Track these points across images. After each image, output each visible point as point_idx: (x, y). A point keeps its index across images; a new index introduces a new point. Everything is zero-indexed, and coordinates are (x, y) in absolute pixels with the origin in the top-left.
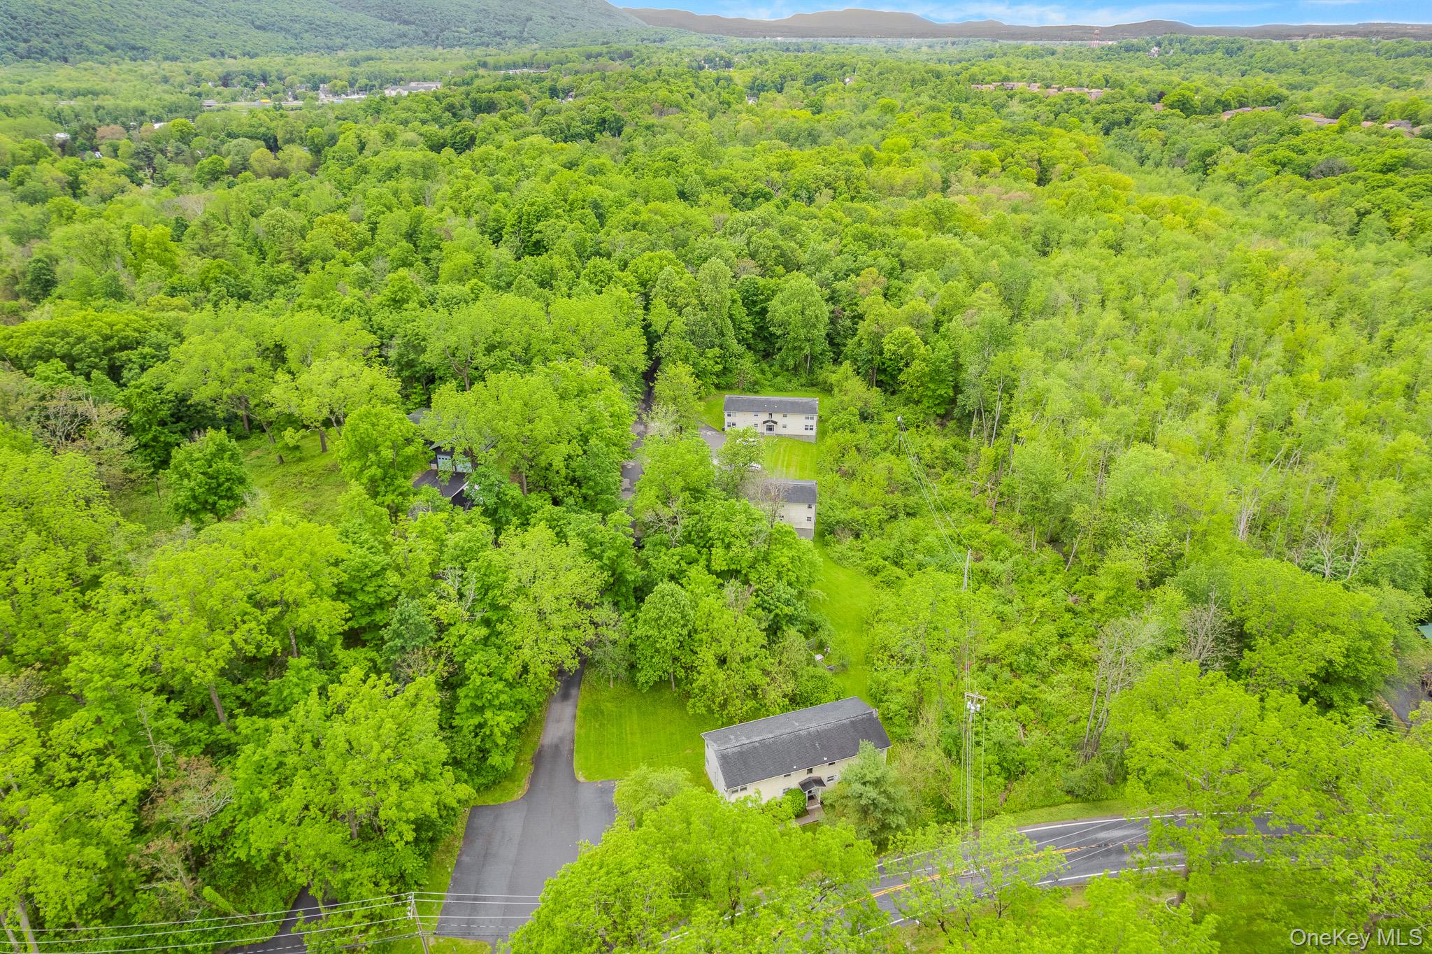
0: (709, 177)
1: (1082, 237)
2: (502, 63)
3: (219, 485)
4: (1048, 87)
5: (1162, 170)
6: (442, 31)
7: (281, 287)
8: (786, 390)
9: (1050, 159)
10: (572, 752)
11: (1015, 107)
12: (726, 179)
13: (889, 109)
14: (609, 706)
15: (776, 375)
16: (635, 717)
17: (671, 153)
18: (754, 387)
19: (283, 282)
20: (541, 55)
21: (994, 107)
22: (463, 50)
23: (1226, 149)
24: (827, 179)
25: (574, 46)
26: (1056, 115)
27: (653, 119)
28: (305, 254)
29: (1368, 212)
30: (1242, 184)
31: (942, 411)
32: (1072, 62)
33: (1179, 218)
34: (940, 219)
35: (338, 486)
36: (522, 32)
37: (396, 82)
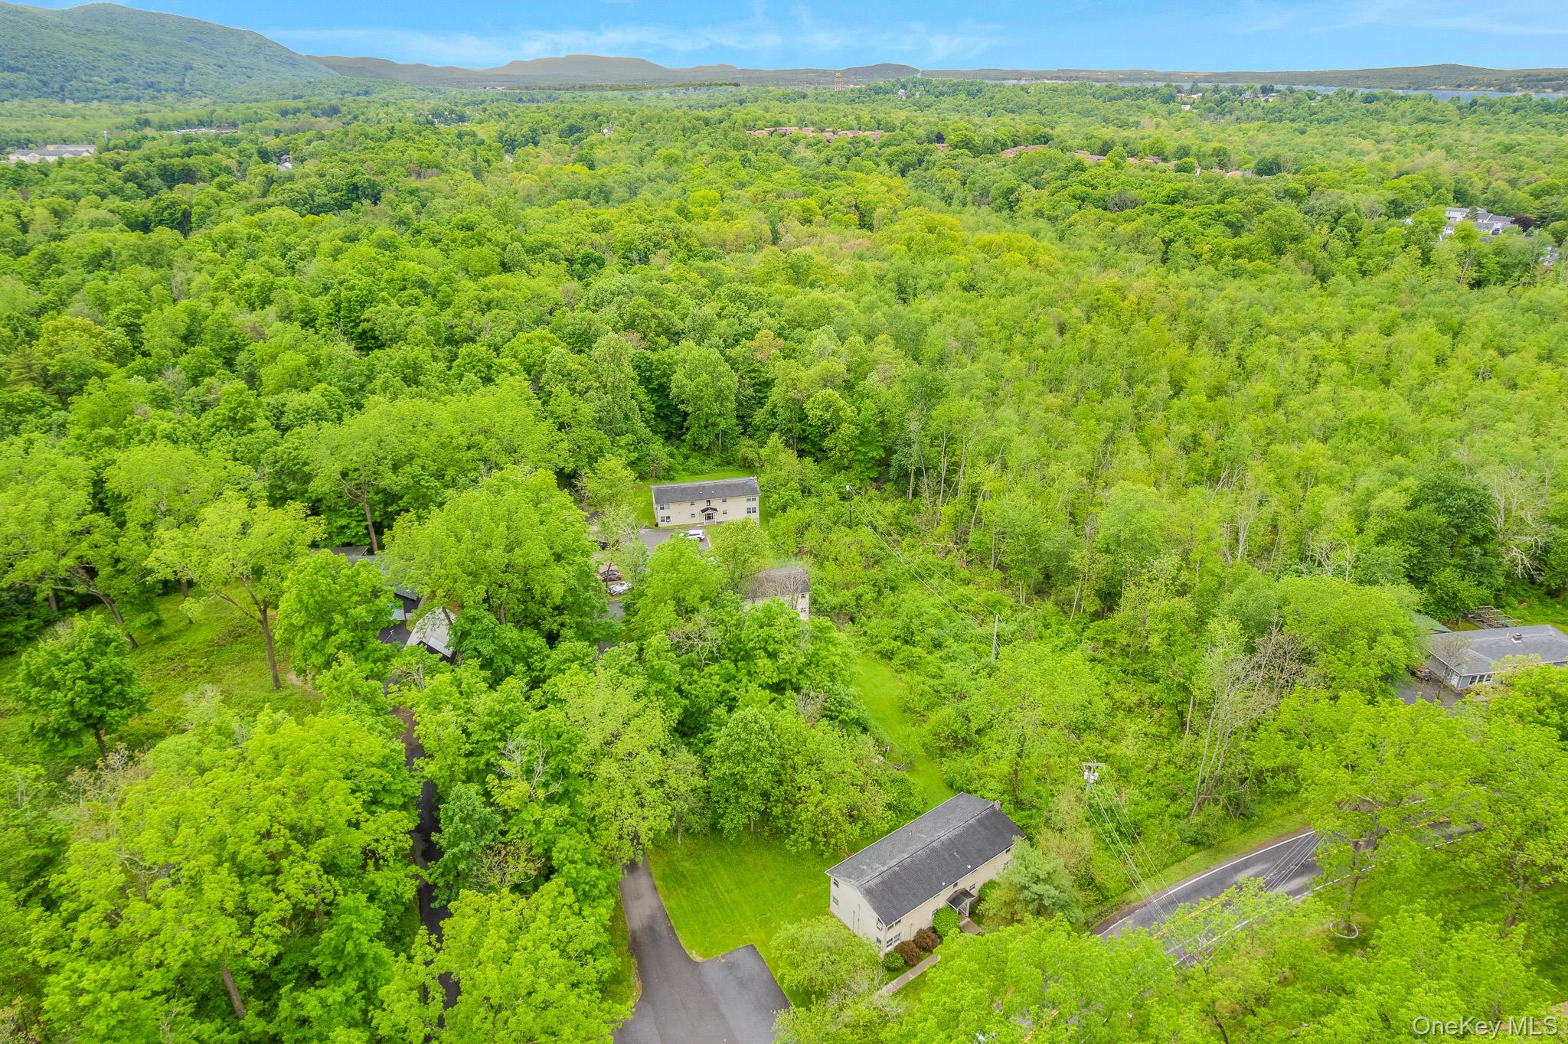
0: (528, 245)
1: (937, 281)
2: (171, 122)
3: (106, 690)
4: (822, 131)
5: (971, 208)
6: (67, 80)
7: (29, 417)
8: (702, 472)
9: (867, 203)
10: (671, 928)
11: (801, 151)
12: (549, 245)
13: (671, 161)
14: (687, 866)
15: (687, 457)
16: (722, 871)
17: (464, 220)
18: (668, 474)
19: (29, 411)
20: (220, 111)
21: (781, 153)
22: (104, 105)
23: (1024, 186)
24: (655, 238)
25: (257, 101)
26: (848, 159)
27: (413, 183)
28: (52, 370)
29: (1171, 241)
30: (1052, 220)
31: (874, 475)
32: (828, 105)
33: (1018, 256)
34: (797, 273)
35: (238, 664)
36: (182, 84)
37: (23, 144)
